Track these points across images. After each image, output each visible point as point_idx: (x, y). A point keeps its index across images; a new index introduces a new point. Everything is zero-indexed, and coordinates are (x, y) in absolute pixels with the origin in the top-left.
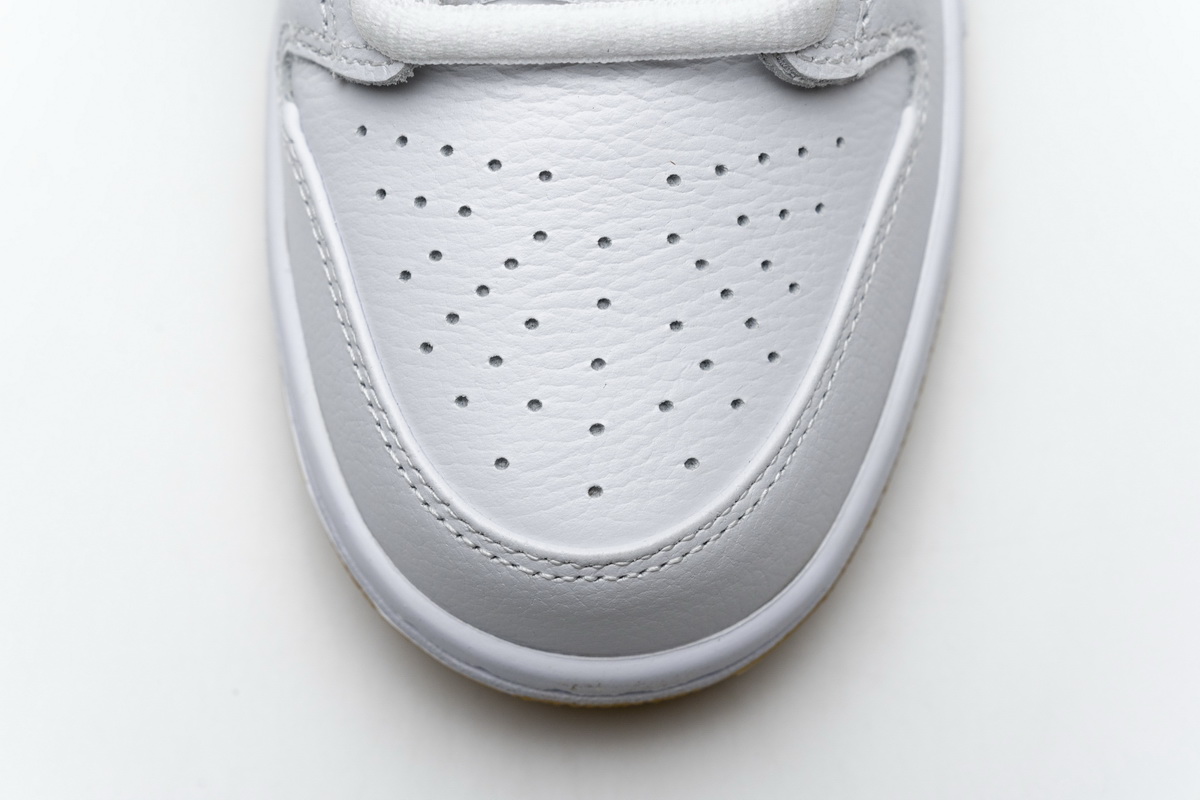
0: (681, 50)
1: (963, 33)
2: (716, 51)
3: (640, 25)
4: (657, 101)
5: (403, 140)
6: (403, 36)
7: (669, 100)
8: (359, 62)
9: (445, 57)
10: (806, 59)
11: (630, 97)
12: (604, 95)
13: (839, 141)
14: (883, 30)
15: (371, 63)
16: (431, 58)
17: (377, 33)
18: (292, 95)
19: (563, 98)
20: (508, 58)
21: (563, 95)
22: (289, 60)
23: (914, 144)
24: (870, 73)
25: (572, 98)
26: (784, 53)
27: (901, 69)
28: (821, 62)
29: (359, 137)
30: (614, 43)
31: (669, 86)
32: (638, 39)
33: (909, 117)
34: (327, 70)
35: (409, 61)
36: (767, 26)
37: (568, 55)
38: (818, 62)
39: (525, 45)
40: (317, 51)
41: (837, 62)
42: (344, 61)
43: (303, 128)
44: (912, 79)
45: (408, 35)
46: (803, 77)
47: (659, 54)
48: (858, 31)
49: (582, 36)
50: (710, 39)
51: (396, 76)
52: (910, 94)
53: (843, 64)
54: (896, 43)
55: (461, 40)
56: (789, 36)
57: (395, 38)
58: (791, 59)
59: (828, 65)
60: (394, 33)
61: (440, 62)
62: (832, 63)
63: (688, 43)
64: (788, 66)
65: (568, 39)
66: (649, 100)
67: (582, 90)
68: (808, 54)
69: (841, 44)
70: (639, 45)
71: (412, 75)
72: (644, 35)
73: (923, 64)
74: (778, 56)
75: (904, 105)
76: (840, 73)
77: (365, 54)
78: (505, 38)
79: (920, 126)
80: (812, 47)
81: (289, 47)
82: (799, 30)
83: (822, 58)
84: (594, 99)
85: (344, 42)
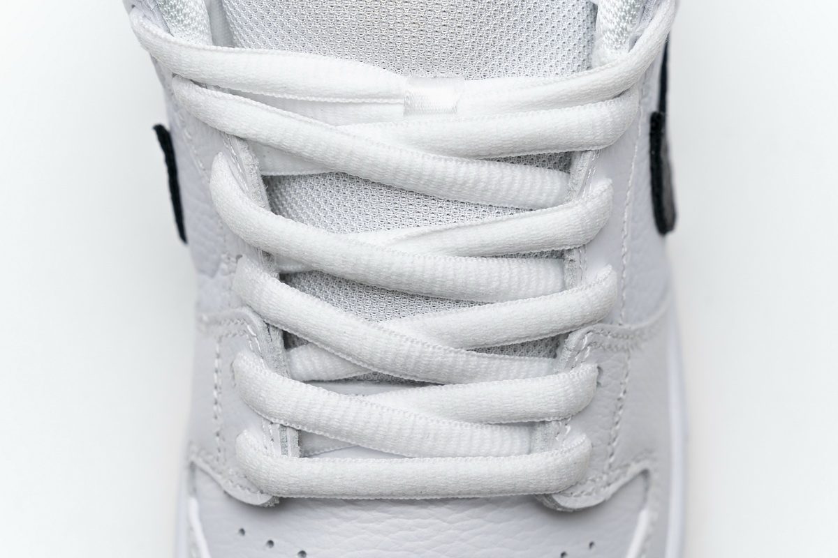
0: (475, 493)
1: (686, 438)
2: (501, 492)
3: (445, 475)
4: (457, 524)
5: (271, 543)
6: (271, 479)
7: (466, 522)
8: (241, 486)
9: (302, 493)
10: (567, 496)
11: (438, 521)
12: (418, 520)
13: (591, 544)
14: (625, 463)
15: (249, 489)
16: (291, 494)
17: (253, 474)
18: (194, 491)
19: (388, 521)
20: (348, 495)
21: (389, 518)
22: (192, 467)
23: (648, 538)
24: (614, 495)
25: (395, 521)
26: (551, 494)
27: (639, 486)
28: (578, 496)
29: (240, 536)
30: (426, 487)
31: (467, 512)
32: (443, 485)
33: (644, 518)
34: (219, 486)
35: (275, 495)
36: (538, 477)
37: (392, 494)
38: (576, 496)
39: (361, 488)
40: (213, 469)
41: (589, 494)
42: (230, 483)
43: (201, 519)
44: (647, 489)
45: (275, 478)
46: (563, 508)
47: (459, 494)
48: (606, 467)
49: (402, 483)
50: (496, 485)
51: (266, 503)
52: (645, 499)
53: (594, 494)
54: (635, 468)
55: (314, 484)
56: (554, 484)
57: (265, 479)
58: (556, 498)
59: (583, 497)
60: (265, 476)
61: (298, 496)
62: (586, 495)
63: (479, 488)
64: (553, 501)
65: (392, 485)
66: (450, 523)
67: (402, 516)
68: (568, 492)
69: (593, 480)
70: (444, 489)
71: (278, 502)
72: (447, 483)
73: (655, 477)
74: (546, 496)
75: (640, 508)
76: (592, 501)
77: (244, 482)
78: (346, 483)
79: (653, 524)
80: (572, 486)
81: (193, 458)
82: (561, 479)
83: (579, 492)
84: (410, 522)
85: (231, 470)
